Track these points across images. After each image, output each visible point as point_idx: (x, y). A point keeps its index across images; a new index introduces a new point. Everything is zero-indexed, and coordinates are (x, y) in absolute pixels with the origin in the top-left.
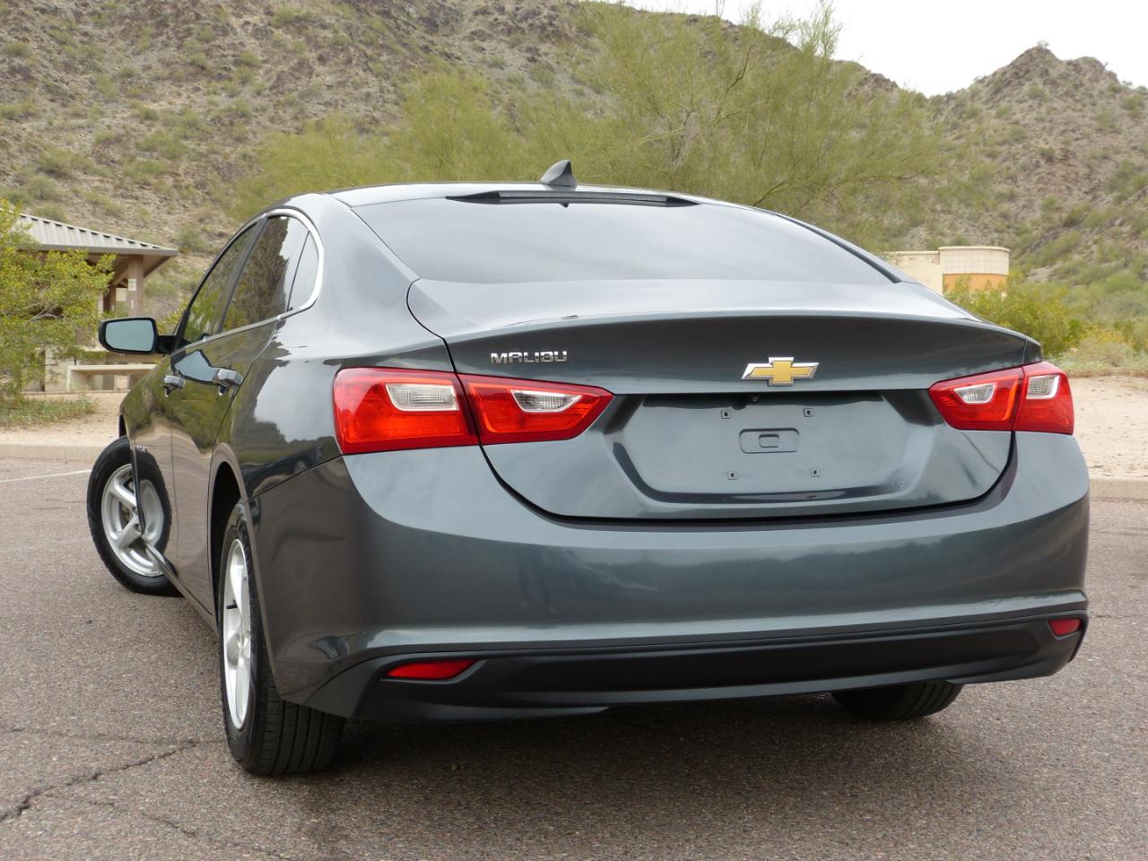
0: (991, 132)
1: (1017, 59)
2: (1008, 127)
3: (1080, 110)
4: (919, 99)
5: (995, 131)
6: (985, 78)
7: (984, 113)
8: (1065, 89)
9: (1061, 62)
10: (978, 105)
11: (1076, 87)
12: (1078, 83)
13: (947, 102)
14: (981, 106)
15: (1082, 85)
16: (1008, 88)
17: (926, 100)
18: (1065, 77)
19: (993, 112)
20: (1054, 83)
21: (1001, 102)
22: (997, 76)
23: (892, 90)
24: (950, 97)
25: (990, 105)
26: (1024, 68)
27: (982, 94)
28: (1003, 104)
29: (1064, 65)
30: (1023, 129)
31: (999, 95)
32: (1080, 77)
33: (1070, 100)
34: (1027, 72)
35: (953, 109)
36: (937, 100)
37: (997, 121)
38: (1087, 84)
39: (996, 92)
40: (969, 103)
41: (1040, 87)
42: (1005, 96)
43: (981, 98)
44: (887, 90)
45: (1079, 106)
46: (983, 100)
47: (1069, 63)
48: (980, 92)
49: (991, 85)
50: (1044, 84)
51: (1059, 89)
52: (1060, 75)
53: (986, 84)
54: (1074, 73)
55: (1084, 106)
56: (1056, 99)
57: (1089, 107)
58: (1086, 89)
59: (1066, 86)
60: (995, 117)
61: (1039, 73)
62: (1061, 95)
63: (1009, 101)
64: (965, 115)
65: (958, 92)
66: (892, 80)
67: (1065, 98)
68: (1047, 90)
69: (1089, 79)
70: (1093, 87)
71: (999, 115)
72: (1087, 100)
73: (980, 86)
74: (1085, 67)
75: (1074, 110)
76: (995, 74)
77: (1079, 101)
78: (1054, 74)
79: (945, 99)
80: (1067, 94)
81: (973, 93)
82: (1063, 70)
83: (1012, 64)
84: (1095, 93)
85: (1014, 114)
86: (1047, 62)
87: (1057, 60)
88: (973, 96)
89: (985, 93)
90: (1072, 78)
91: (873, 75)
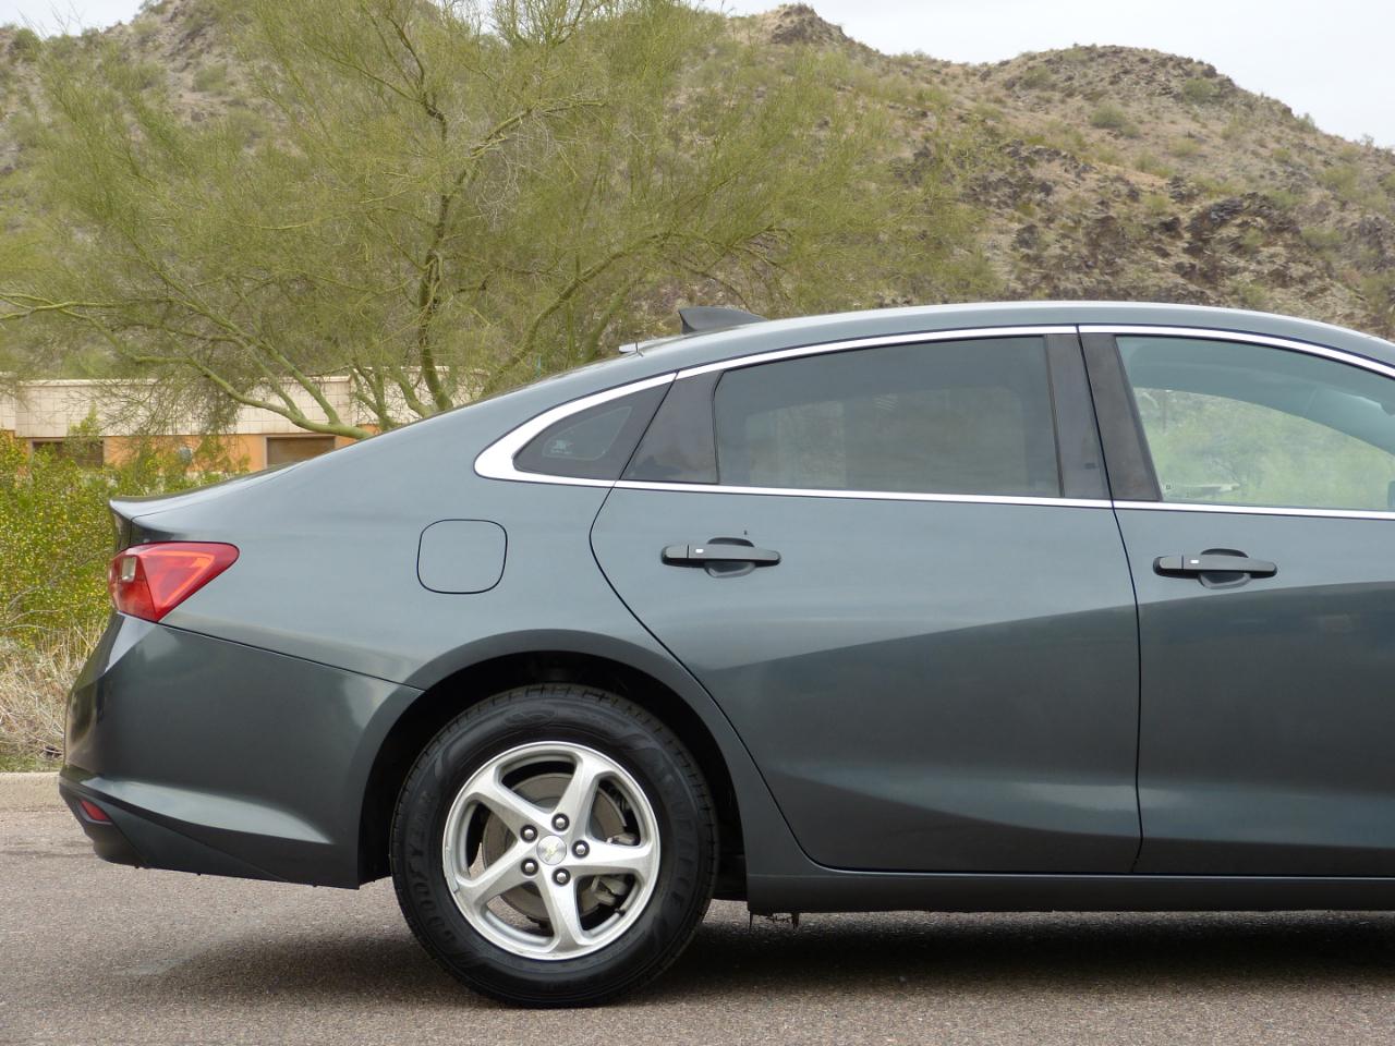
0: (186, 119)
2: (223, 110)
5: (196, 117)
7: (171, 78)
10: (154, 61)
13: (86, 51)
14: (160, 64)
19: (189, 78)
21: (204, 56)
24: (91, 39)
25: (180, 61)
27: (161, 39)
28: (209, 61)
30: (254, 116)
31: (199, 42)
35: (100, 66)
36: (63, 47)
37: (198, 95)
39: (192, 36)
40: (135, 55)
42: (210, 46)
43: (161, 45)
46: (167, 50)
48: (158, 32)
49: (181, 19)
53: (169, 15)
60: (193, 90)
63: (222, 55)
65: (110, 30)
71: (200, 87)
73: (157, 20)
85: (233, 84)
88: (143, 42)
89: (168, 36)
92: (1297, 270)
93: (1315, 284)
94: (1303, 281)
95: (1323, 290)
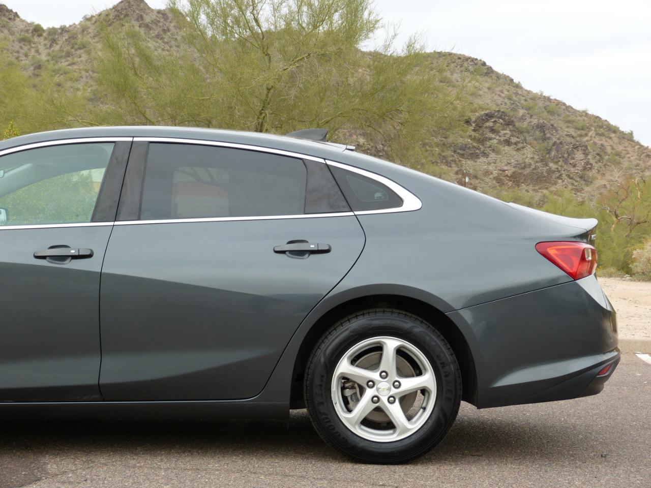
1: (118, 5)
3: (167, 50)
4: (37, 30)
6: (92, 17)
7: (92, 46)
8: (156, 32)
9: (152, 10)
10: (87, 38)
11: (165, 31)
12: (165, 28)
13: (61, 34)
14: (90, 40)
15: (169, 30)
16: (111, 28)
17: (44, 31)
18: (156, 22)
20: (147, 26)
22: (103, 16)
23: (14, 20)
24: (63, 30)
25: (97, 39)
26: (124, 12)
27: (90, 30)
29: (155, 12)
32: (167, 24)
33: (160, 41)
34: (127, 15)
35: (66, 39)
36: (52, 32)
38: (173, 30)
40: (80, 36)
41: (137, 28)
43: (90, 33)
44: (10, 19)
45: (167, 47)
46: (92, 35)
47: (159, 12)
48: (89, 28)
49: (98, 23)
50: (140, 27)
51: (151, 32)
52: (152, 21)
53: (93, 22)
54: (162, 20)
55: (171, 47)
56: (149, 40)
57: (175, 48)
58: (172, 34)
59: (156, 31)
61: (136, 17)
62: (153, 37)
64: (76, 46)
65: (70, 26)
66: (14, 11)
67: (156, 39)
68: (142, 31)
69: (174, 26)
70: (177, 33)
72: (173, 43)
73: (88, 23)
74: (170, 15)
75: (163, 50)
76: (100, 15)
77: (167, 43)
78: (147, 19)
79: (60, 31)
80: (158, 36)
81: (84, 29)
82: (154, 17)
83: (114, 8)
84: (179, 38)
86: (142, 10)
87: (149, 8)
88: (83, 31)
89: (92, 30)
90: (161, 24)
92: (514, 140)
93: (520, 146)
94: (516, 144)
95: (523, 148)
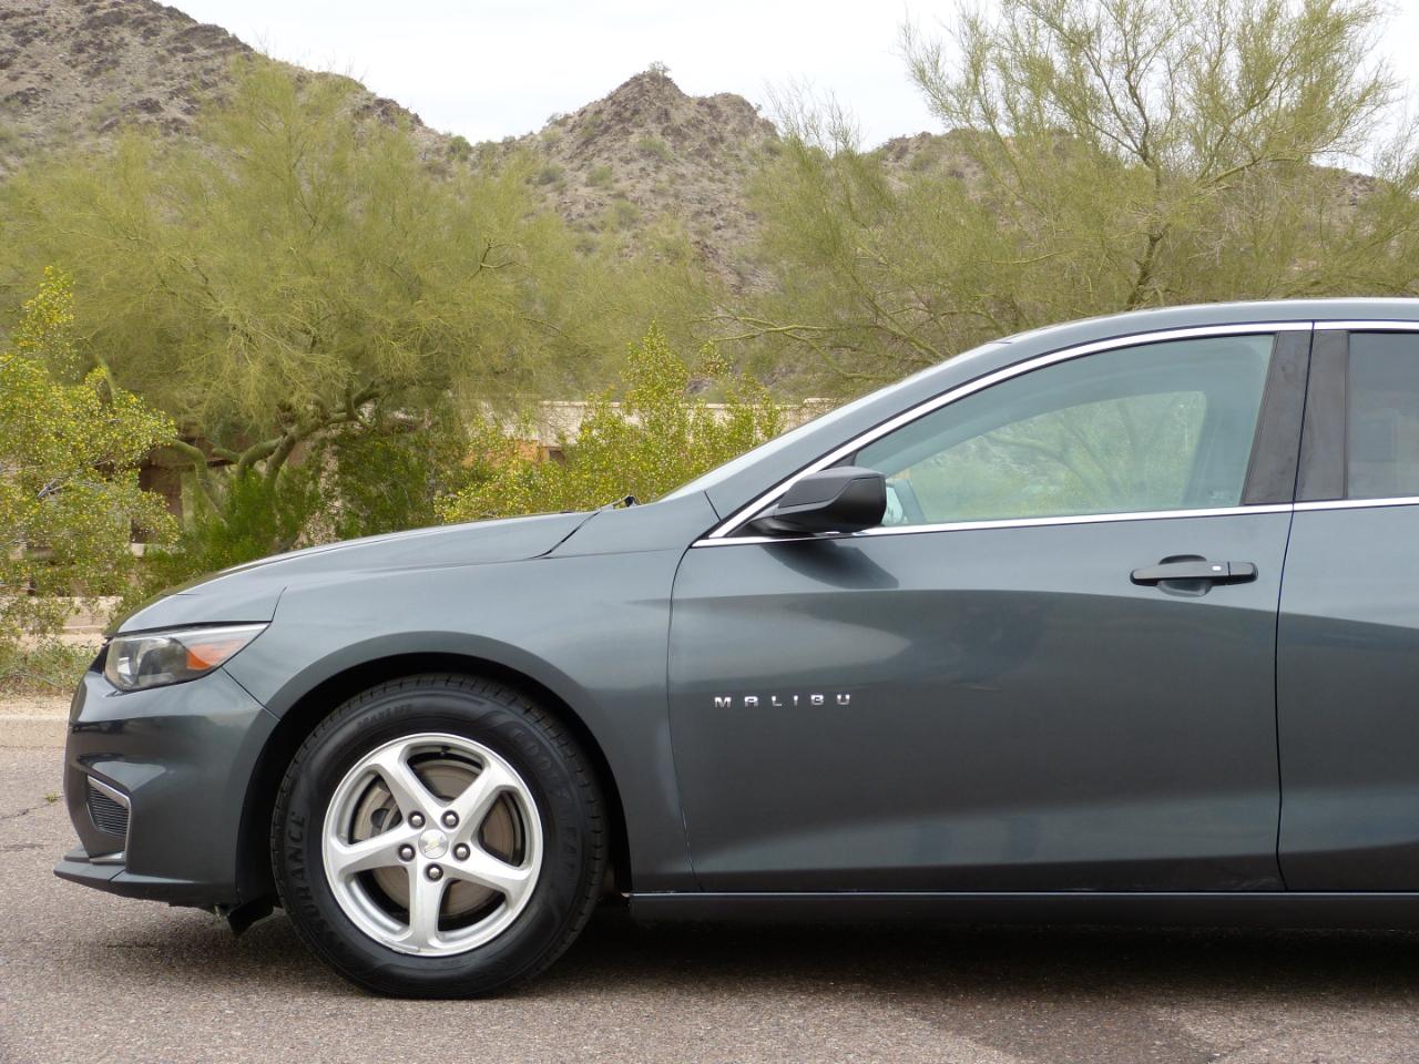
1: (618, 91)
3: (720, 181)
4: (458, 147)
6: (567, 117)
8: (697, 144)
9: (688, 99)
11: (713, 141)
12: (716, 135)
15: (722, 140)
16: (607, 137)
17: (469, 149)
18: (696, 124)
20: (677, 132)
22: (588, 116)
23: (413, 130)
26: (631, 105)
29: (694, 104)
32: (719, 126)
33: (705, 163)
34: (636, 112)
38: (731, 138)
41: (657, 138)
44: (404, 129)
45: (719, 174)
47: (702, 102)
50: (663, 134)
51: (687, 144)
52: (688, 122)
54: (709, 118)
55: (726, 173)
56: (682, 160)
57: (735, 175)
58: (728, 147)
59: (697, 141)
61: (654, 116)
62: (690, 154)
64: (536, 179)
66: (412, 112)
67: (697, 159)
68: (668, 143)
69: (734, 131)
70: (739, 144)
72: (732, 164)
74: (727, 110)
75: (711, 179)
76: (583, 112)
77: (718, 165)
78: (678, 118)
79: (502, 149)
80: (700, 152)
81: (550, 144)
82: (692, 114)
83: (610, 98)
84: (743, 154)
86: (666, 99)
87: (682, 95)
90: (707, 127)
91: (381, 102)
